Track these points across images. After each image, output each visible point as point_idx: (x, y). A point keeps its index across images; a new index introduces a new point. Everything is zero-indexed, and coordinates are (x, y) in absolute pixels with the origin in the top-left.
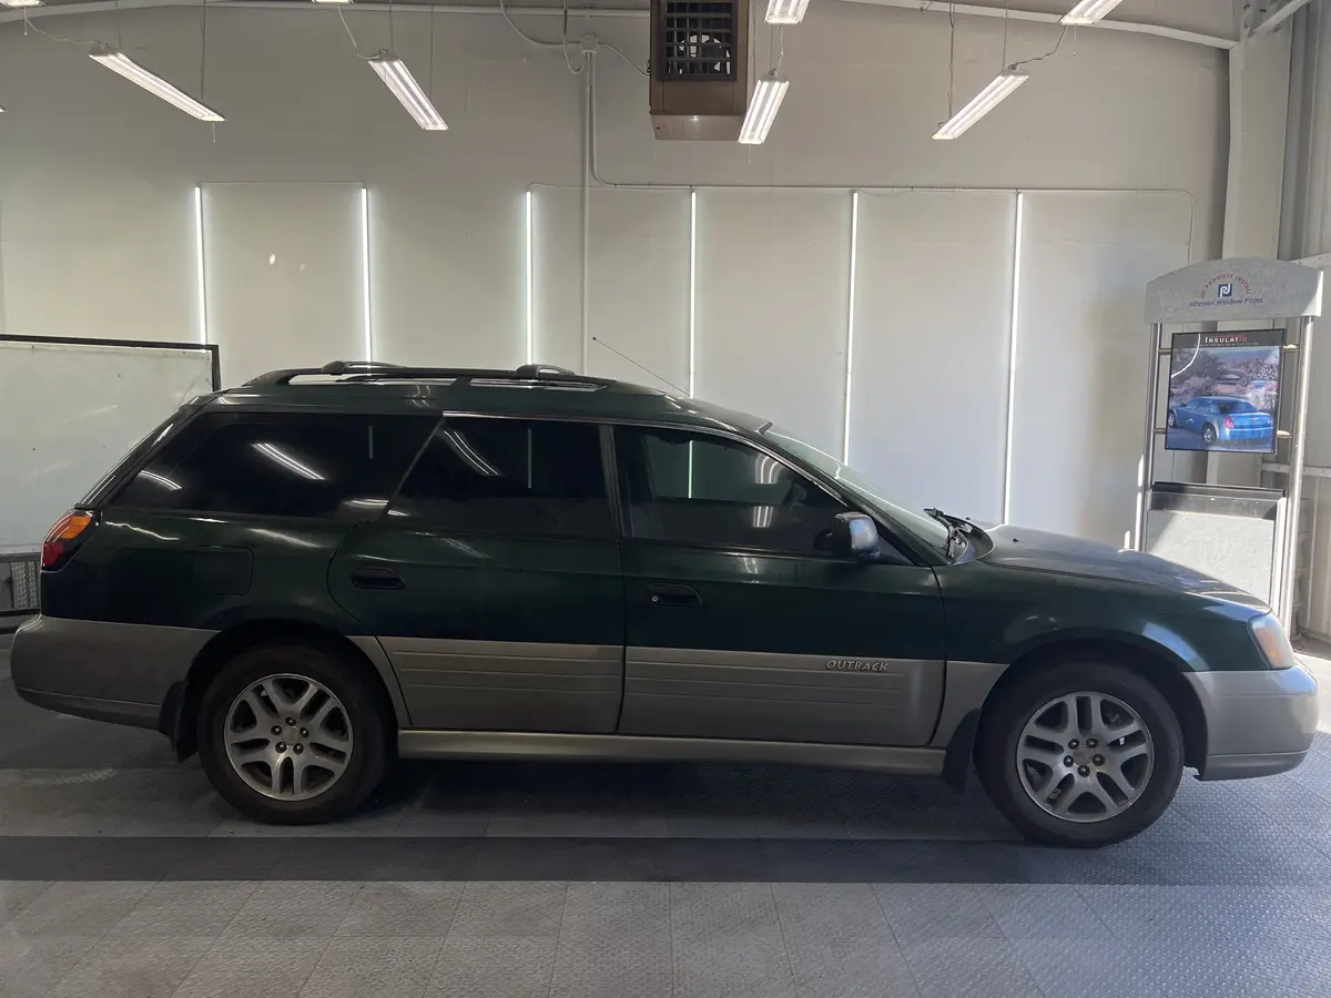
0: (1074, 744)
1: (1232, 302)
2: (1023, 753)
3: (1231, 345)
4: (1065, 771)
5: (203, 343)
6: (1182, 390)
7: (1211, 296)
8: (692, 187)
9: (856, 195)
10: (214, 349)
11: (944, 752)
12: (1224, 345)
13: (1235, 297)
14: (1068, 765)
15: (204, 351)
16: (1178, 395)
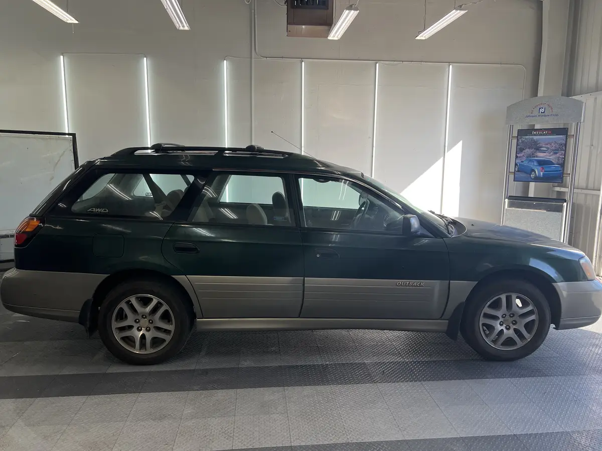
0: (504, 316)
1: (545, 116)
2: (482, 320)
3: (544, 135)
4: (500, 328)
5: (67, 132)
6: (522, 155)
7: (536, 113)
8: (302, 59)
9: (377, 64)
10: (74, 135)
11: (447, 321)
12: (541, 135)
13: (546, 113)
14: (501, 325)
15: (67, 136)
16: (520, 157)
